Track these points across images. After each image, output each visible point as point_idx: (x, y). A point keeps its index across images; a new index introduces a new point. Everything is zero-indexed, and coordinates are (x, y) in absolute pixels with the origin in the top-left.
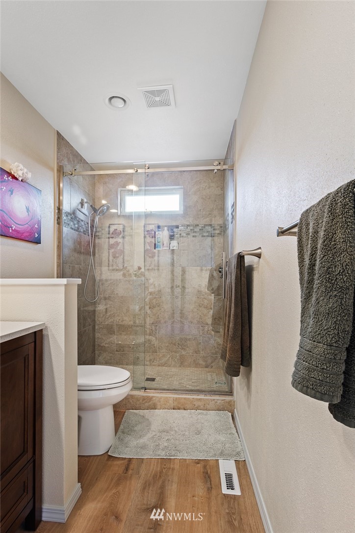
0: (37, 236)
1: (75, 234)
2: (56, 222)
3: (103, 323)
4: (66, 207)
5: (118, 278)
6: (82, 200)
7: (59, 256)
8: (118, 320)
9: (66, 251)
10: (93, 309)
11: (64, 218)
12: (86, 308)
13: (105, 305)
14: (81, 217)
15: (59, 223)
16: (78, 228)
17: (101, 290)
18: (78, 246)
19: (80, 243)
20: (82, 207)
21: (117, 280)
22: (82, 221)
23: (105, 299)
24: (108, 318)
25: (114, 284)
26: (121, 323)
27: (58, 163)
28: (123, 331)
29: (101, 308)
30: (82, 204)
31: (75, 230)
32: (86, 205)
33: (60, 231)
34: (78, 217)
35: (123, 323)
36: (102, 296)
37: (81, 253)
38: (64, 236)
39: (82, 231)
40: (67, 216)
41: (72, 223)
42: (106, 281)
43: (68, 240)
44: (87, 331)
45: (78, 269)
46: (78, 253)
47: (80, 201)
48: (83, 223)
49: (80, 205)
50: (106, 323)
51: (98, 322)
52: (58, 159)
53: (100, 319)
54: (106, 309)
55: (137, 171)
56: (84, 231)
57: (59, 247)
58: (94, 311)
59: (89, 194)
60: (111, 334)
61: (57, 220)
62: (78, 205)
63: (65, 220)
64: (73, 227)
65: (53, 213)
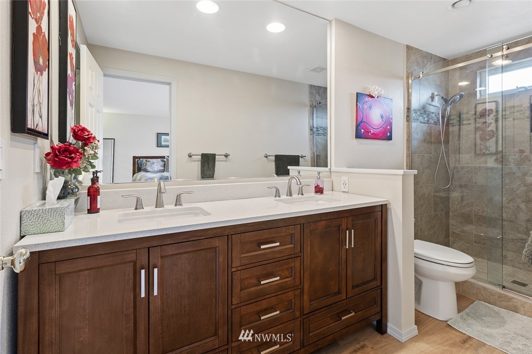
0: (389, 134)
1: (425, 127)
2: (405, 120)
3: (458, 211)
4: (415, 104)
5: (477, 166)
6: (432, 94)
7: (408, 148)
8: (476, 210)
9: (415, 143)
10: (446, 196)
11: (413, 115)
12: (438, 194)
13: (461, 193)
14: (432, 109)
15: (407, 121)
16: (428, 121)
17: (456, 177)
18: (428, 137)
19: (430, 134)
20: (432, 101)
21: (475, 168)
22: (433, 113)
23: (461, 186)
24: (464, 207)
25: (472, 172)
26: (481, 214)
27: (407, 71)
28: (484, 223)
29: (455, 195)
30: (432, 98)
31: (424, 123)
32: (436, 98)
33: (409, 127)
34: (427, 111)
35: (484, 214)
36: (457, 183)
37: (431, 142)
38: (412, 131)
39: (432, 122)
40: (416, 113)
41: (421, 118)
42: (462, 168)
43: (417, 133)
44: (439, 216)
45: (428, 158)
46: (428, 143)
47: (430, 95)
48: (433, 115)
49: (430, 99)
50: (463, 211)
51: (452, 209)
52: (407, 68)
53: (454, 206)
54: (462, 197)
55: (492, 56)
56: (435, 122)
57: (409, 140)
58: (448, 198)
59: (440, 86)
60: (468, 223)
61: (407, 118)
62: (428, 100)
63: (414, 117)
64: (422, 121)
65: (403, 114)
